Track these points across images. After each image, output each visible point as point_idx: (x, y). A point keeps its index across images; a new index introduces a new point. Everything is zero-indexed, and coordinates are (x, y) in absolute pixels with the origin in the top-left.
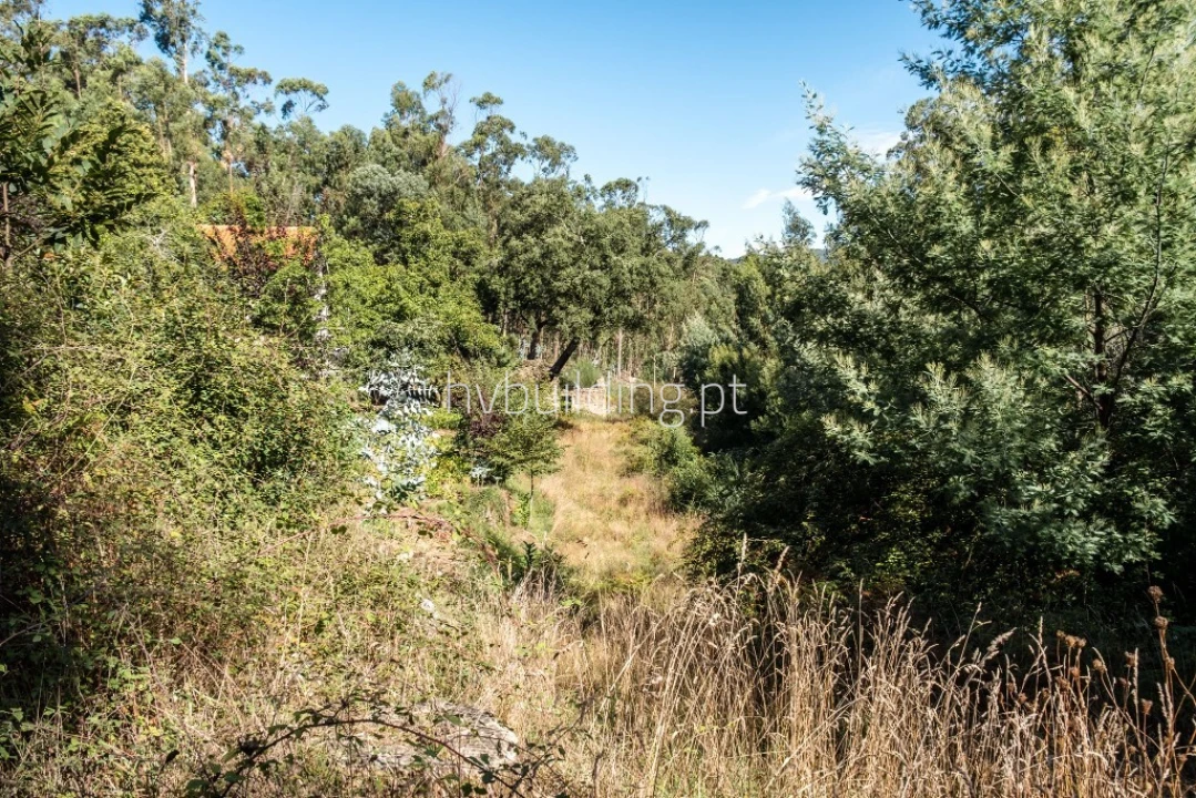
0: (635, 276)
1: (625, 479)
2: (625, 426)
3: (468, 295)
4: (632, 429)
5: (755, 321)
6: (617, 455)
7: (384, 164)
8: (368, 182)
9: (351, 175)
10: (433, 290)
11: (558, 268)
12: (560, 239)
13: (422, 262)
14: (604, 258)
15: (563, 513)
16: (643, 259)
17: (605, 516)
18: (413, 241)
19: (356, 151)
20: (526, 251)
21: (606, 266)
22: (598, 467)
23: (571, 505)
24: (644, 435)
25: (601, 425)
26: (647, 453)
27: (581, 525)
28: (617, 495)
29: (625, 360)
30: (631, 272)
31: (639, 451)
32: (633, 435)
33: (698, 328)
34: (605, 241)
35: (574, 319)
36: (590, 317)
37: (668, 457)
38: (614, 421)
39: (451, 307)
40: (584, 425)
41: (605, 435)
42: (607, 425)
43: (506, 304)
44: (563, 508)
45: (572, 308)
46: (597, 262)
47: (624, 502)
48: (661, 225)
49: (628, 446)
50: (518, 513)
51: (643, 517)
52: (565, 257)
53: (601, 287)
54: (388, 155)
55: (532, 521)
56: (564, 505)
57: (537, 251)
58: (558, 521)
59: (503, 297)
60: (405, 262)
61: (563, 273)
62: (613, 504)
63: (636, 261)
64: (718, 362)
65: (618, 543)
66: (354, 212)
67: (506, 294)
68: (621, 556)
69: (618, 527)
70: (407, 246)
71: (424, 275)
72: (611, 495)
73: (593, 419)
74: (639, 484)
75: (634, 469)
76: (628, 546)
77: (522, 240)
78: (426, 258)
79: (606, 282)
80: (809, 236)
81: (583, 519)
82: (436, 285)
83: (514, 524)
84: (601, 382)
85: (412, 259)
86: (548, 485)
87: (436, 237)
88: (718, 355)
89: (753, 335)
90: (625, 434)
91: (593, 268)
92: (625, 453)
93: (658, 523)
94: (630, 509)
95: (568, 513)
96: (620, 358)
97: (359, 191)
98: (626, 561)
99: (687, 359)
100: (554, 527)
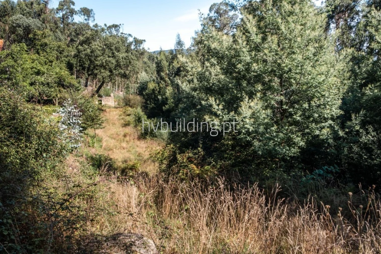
0: (124, 60)
1: (124, 128)
2: (121, 109)
3: (63, 65)
4: (124, 111)
5: (162, 74)
6: (119, 120)
7: (24, 15)
8: (18, 22)
9: (11, 18)
10: (50, 64)
11: (97, 57)
12: (97, 46)
13: (45, 53)
14: (113, 53)
15: (105, 141)
16: (126, 54)
17: (119, 141)
18: (41, 45)
19: (12, 9)
20: (85, 50)
21: (114, 57)
22: (114, 124)
23: (107, 138)
24: (129, 112)
25: (113, 109)
26: (131, 119)
27: (112, 145)
28: (122, 133)
29: (119, 87)
30: (122, 58)
31: (128, 118)
32: (125, 112)
33: (143, 76)
34: (113, 48)
35: (103, 74)
36: (109, 74)
37: (139, 120)
38: (117, 108)
39: (58, 70)
40: (107, 110)
41: (115, 113)
42: (115, 109)
43: (76, 68)
44: (105, 139)
45: (103, 71)
46: (110, 55)
47: (125, 136)
48: (132, 42)
49: (123, 117)
50: (91, 142)
51: (132, 141)
52: (99, 53)
53: (112, 63)
54: (25, 12)
55: (95, 145)
57: (89, 51)
58: (104, 144)
59: (75, 65)
60: (38, 53)
61: (99, 59)
62: (121, 137)
63: (124, 55)
64: (151, 88)
65: (125, 150)
66: (13, 33)
67: (76, 64)
68: (127, 155)
69: (124, 145)
70: (39, 47)
71: (46, 58)
72: (120, 134)
73: (109, 107)
74: (129, 130)
75: (126, 125)
76: (129, 151)
77: (83, 46)
78: (46, 52)
79: (114, 61)
81: (112, 143)
82: (51, 62)
83: (89, 146)
84: (112, 95)
85: (41, 52)
86: (99, 132)
87: (50, 44)
88: (151, 86)
89: (162, 78)
90: (122, 112)
91: (109, 57)
92: (123, 119)
93: (138, 143)
94: (127, 138)
95: (107, 141)
96: (117, 86)
97: (14, 25)
98: (130, 157)
99: (140, 86)
100: (103, 146)
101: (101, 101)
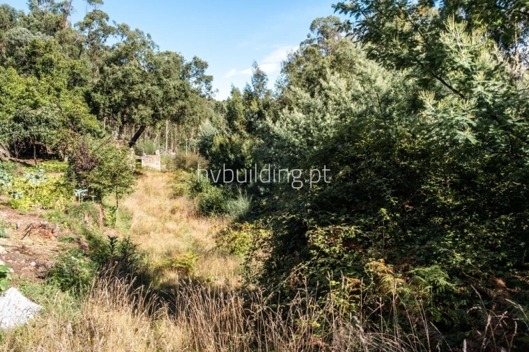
0: (176, 91)
1: (173, 200)
2: (171, 174)
3: (79, 98)
4: (175, 175)
5: (236, 123)
6: (168, 188)
7: (29, 29)
8: (19, 37)
9: (8, 33)
10: (56, 93)
11: (133, 84)
12: (133, 67)
13: (49, 77)
14: (160, 79)
15: (137, 219)
16: (181, 82)
17: (163, 220)
18: (43, 64)
19: (11, 20)
20: (113, 73)
21: (161, 85)
22: (157, 194)
23: (141, 214)
24: (182, 178)
25: (158, 174)
26: (186, 187)
27: (149, 224)
28: (169, 208)
29: (169, 145)
30: (174, 88)
31: (179, 186)
32: (176, 178)
33: (207, 127)
34: (160, 71)
35: (142, 113)
36: (152, 112)
37: (197, 188)
38: (165, 172)
39: (68, 104)
40: (148, 174)
41: (160, 178)
42: (161, 174)
43: (104, 110)
44: (137, 216)
45: (141, 106)
46: (155, 82)
47: (173, 212)
48: (191, 64)
49: (173, 184)
50: (109, 218)
51: (186, 219)
52: (136, 78)
53: (157, 95)
54: (31, 24)
55: (118, 223)
56: (138, 214)
57: (120, 74)
58: (134, 223)
59: (102, 106)
60: (39, 77)
61: (136, 87)
62: (167, 213)
63: (178, 83)
64: (218, 144)
65: (171, 235)
66: (11, 54)
67: (104, 104)
68: (173, 242)
69: (171, 225)
70: (39, 66)
71: (51, 84)
72: (166, 208)
73: (153, 171)
74: (181, 202)
75: (178, 194)
76: (177, 236)
77: (111, 67)
78: (52, 75)
79: (160, 93)
80: (265, 80)
81: (149, 222)
82: (58, 90)
83: (106, 225)
84: (157, 152)
85: (43, 75)
86: (128, 203)
87: (58, 63)
88: (218, 140)
89: (235, 130)
90: (172, 178)
91: (152, 85)
92: (172, 187)
93: (195, 223)
94: (178, 215)
95: (140, 219)
96: (167, 143)
97: (13, 42)
98: (179, 246)
99: (202, 143)
100: (132, 227)
101: (140, 161)
